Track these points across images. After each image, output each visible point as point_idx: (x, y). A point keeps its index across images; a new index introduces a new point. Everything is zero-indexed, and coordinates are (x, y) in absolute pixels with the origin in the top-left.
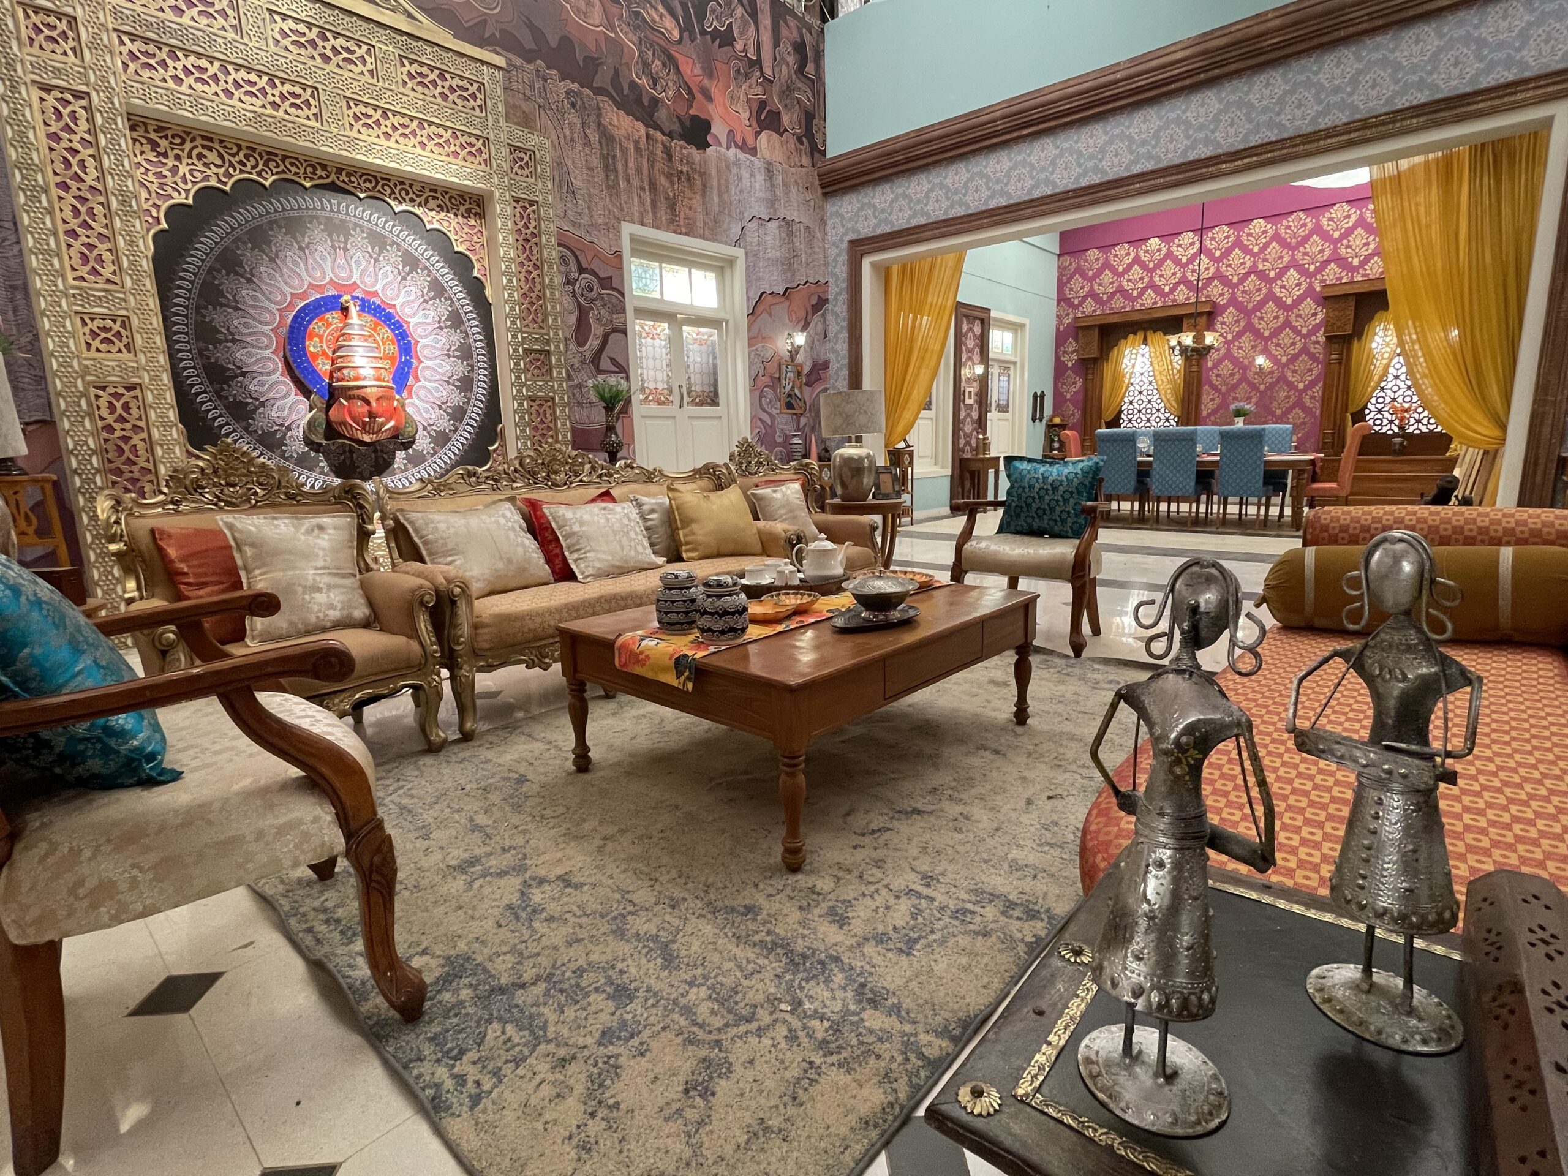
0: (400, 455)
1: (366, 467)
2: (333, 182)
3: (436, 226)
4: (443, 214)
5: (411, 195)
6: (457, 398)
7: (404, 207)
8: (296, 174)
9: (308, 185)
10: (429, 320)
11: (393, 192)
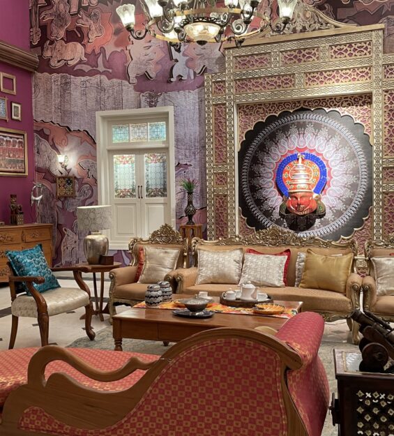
0: (318, 221)
1: (302, 225)
2: (302, 107)
3: (346, 113)
4: (350, 107)
5: (335, 103)
6: (349, 194)
7: (331, 109)
8: (288, 108)
9: (291, 111)
10: (338, 158)
11: (327, 104)
